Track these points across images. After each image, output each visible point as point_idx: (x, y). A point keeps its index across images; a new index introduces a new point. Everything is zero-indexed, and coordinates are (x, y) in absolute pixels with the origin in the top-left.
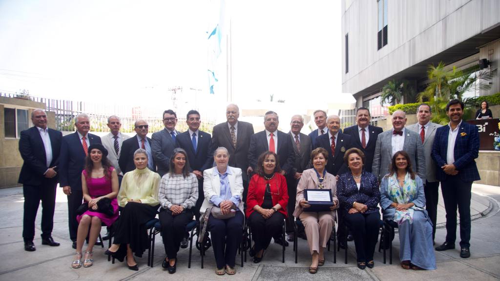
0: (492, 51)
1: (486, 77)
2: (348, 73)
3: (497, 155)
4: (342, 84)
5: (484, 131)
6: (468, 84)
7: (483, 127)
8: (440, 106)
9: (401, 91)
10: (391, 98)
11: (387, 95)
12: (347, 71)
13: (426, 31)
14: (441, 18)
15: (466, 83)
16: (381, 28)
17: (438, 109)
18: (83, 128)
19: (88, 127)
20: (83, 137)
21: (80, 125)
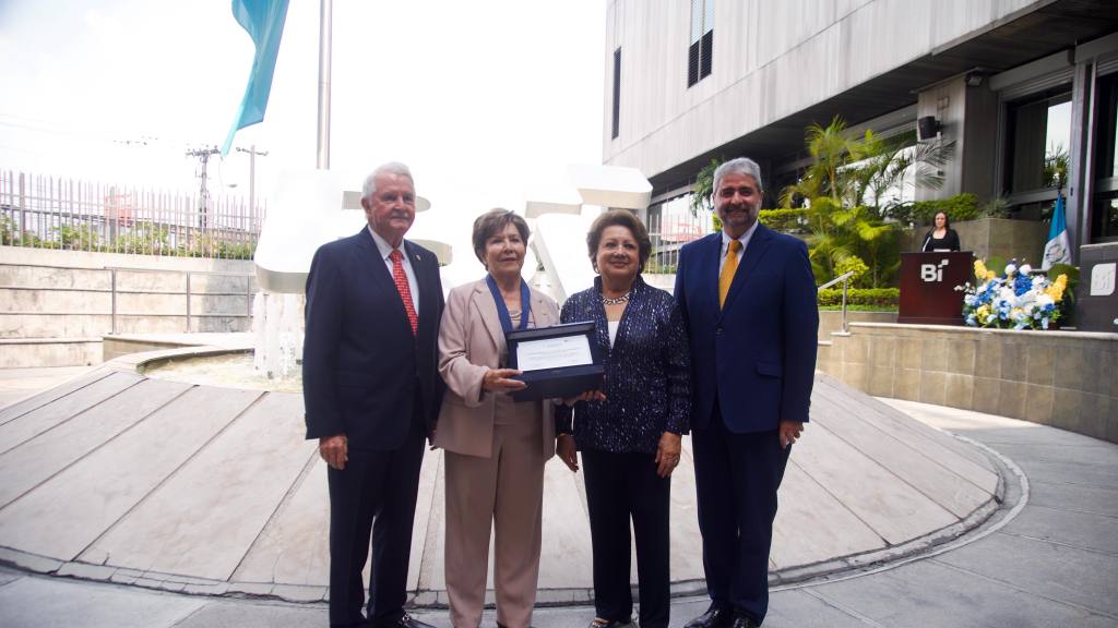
0: (946, 100)
1: (931, 159)
2: (617, 139)
3: (972, 337)
4: (604, 163)
5: (940, 279)
6: (895, 172)
7: (937, 269)
8: (834, 219)
11: (706, 190)
12: (615, 134)
13: (801, 46)
14: (839, 17)
15: (889, 168)
16: (697, 37)
17: (828, 225)
18: (389, 216)
19: (406, 215)
20: (391, 250)
21: (382, 203)
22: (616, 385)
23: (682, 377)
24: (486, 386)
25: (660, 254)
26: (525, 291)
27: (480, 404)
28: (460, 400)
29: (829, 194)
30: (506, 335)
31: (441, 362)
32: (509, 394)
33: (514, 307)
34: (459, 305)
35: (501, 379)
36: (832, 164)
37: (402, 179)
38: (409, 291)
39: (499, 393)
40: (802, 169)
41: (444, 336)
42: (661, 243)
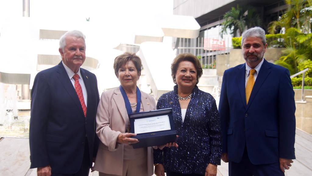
4: (174, 9)
8: (298, 39)
9: (245, 20)
10: (233, 28)
11: (229, 23)
17: (295, 43)
18: (73, 58)
19: (81, 57)
20: (73, 74)
21: (69, 52)
22: (185, 140)
23: (217, 137)
24: (119, 141)
25: (203, 57)
26: (139, 94)
27: (116, 150)
28: (106, 147)
29: (295, 26)
30: (129, 115)
31: (97, 129)
32: (131, 145)
33: (133, 101)
34: (106, 101)
35: (126, 138)
36: (297, 9)
37: (79, 39)
38: (82, 95)
39: (125, 144)
40: (280, 11)
41: (99, 116)
42: (204, 51)
